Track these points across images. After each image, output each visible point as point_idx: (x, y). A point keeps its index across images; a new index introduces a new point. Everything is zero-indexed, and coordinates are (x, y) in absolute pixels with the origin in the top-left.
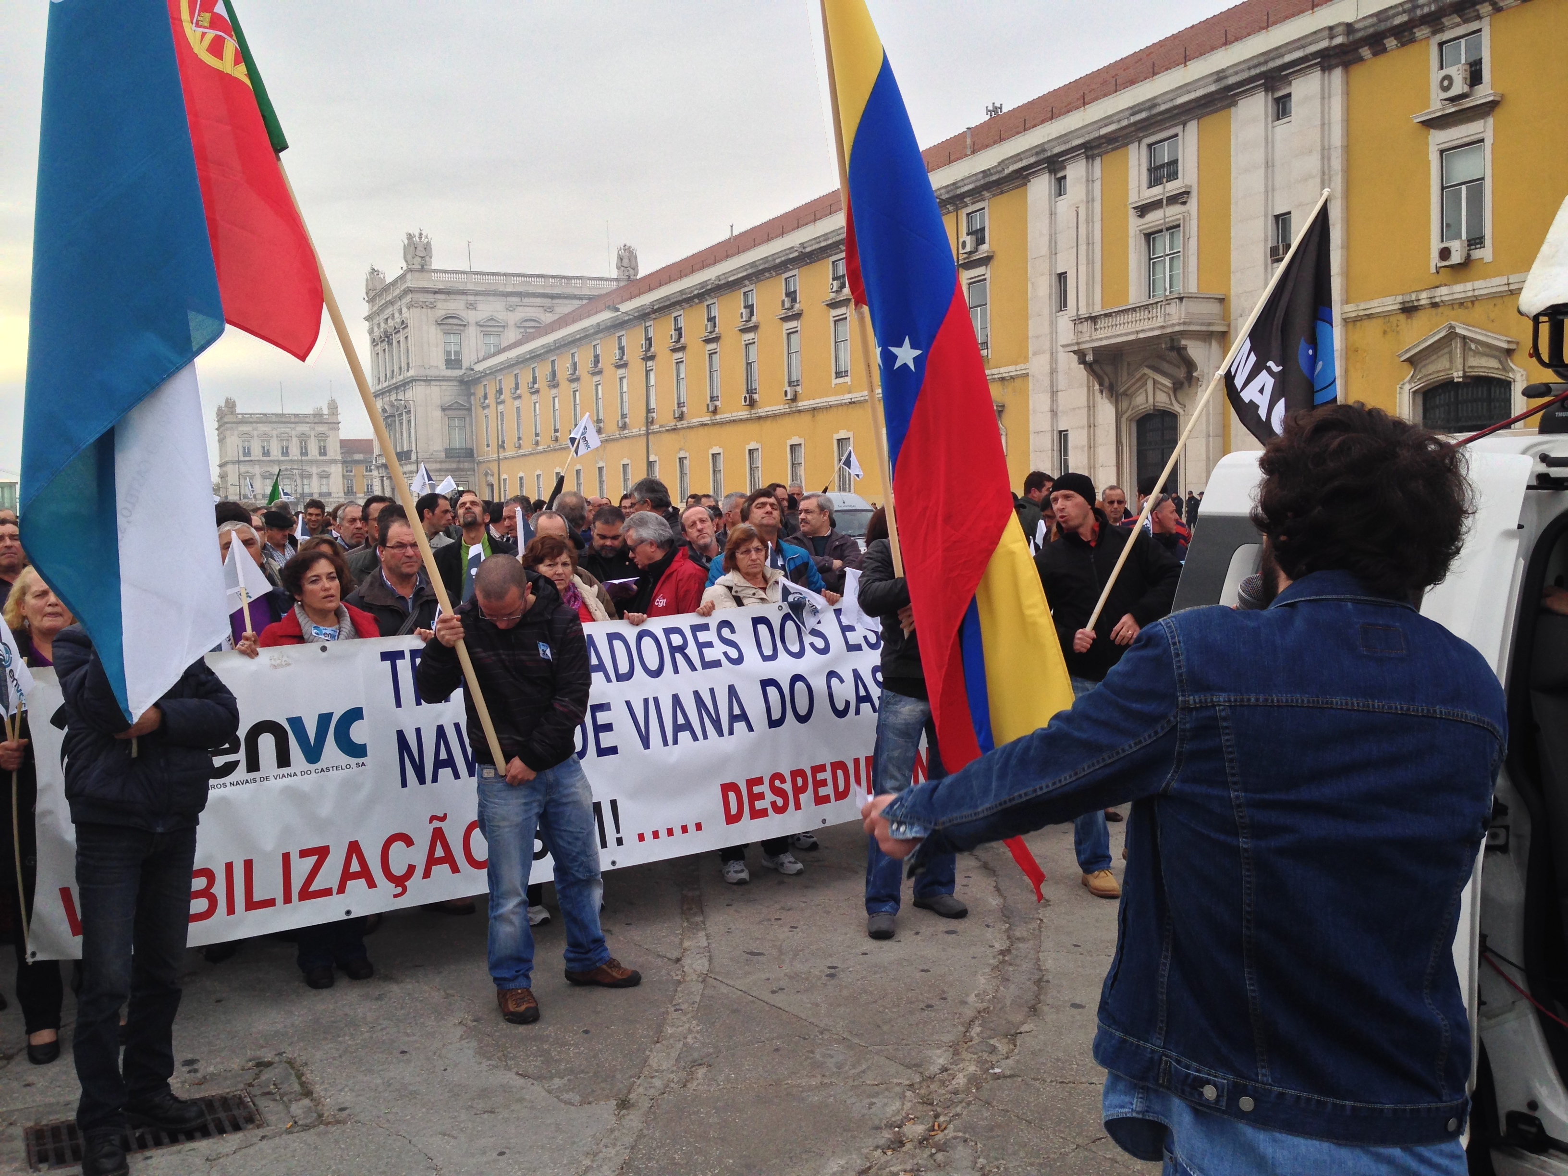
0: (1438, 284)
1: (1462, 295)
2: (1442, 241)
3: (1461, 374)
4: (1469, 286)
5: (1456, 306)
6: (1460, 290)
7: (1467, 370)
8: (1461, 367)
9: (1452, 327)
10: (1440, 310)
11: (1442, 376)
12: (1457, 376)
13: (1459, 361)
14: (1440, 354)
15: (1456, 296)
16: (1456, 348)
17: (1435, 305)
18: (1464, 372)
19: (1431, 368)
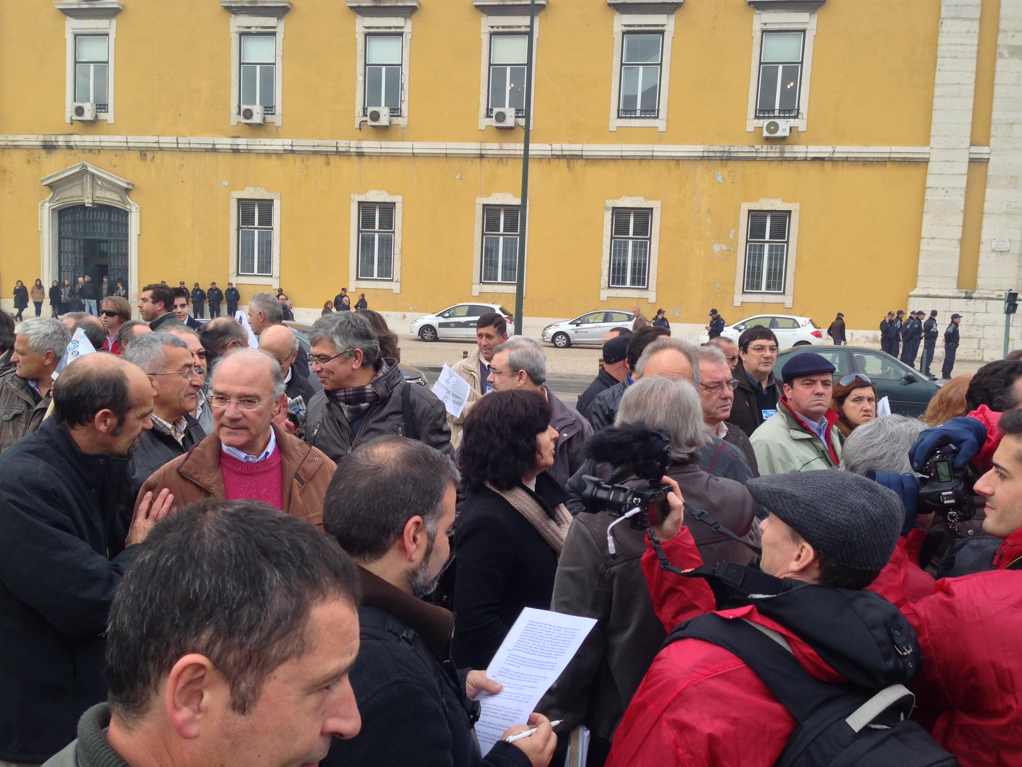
0: (72, 132)
1: (92, 144)
2: (75, 101)
3: (90, 201)
4: (97, 138)
5: (86, 151)
6: (90, 140)
7: (95, 199)
8: (90, 196)
9: (84, 166)
10: (74, 152)
11: (76, 201)
12: (88, 202)
13: (89, 191)
14: (74, 184)
15: (86, 144)
16: (87, 181)
17: (70, 148)
18: (93, 200)
19: (67, 194)
